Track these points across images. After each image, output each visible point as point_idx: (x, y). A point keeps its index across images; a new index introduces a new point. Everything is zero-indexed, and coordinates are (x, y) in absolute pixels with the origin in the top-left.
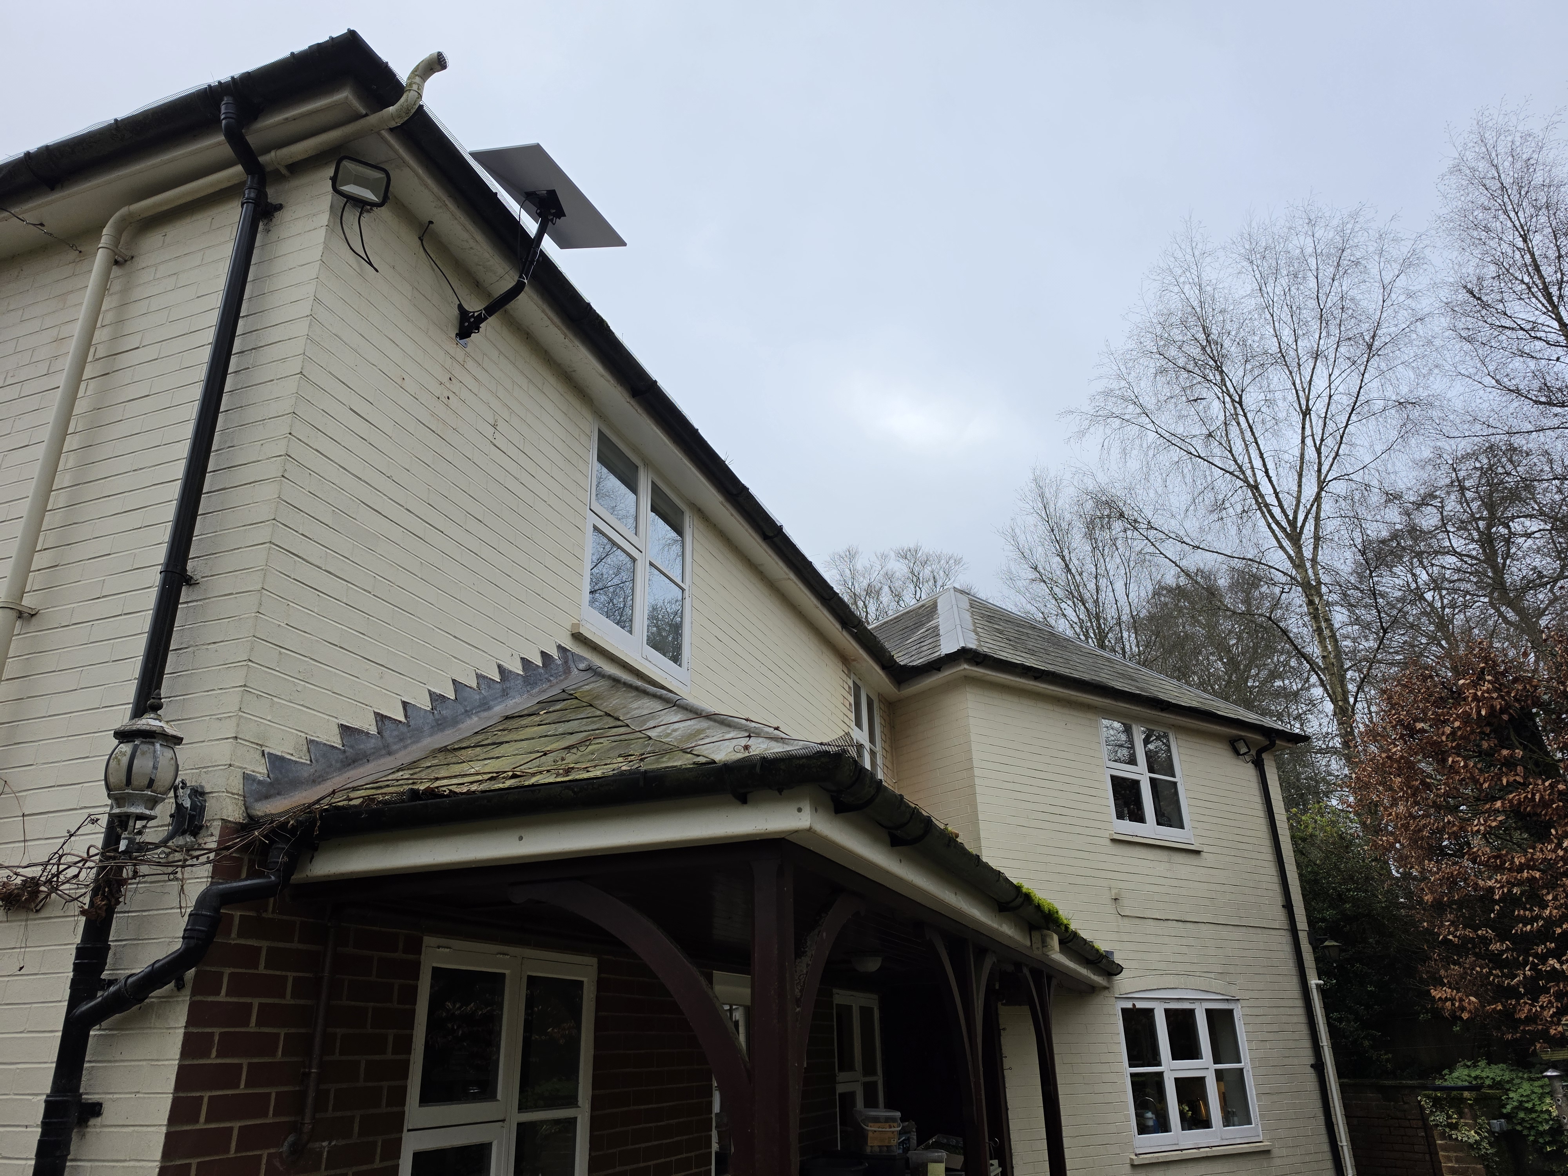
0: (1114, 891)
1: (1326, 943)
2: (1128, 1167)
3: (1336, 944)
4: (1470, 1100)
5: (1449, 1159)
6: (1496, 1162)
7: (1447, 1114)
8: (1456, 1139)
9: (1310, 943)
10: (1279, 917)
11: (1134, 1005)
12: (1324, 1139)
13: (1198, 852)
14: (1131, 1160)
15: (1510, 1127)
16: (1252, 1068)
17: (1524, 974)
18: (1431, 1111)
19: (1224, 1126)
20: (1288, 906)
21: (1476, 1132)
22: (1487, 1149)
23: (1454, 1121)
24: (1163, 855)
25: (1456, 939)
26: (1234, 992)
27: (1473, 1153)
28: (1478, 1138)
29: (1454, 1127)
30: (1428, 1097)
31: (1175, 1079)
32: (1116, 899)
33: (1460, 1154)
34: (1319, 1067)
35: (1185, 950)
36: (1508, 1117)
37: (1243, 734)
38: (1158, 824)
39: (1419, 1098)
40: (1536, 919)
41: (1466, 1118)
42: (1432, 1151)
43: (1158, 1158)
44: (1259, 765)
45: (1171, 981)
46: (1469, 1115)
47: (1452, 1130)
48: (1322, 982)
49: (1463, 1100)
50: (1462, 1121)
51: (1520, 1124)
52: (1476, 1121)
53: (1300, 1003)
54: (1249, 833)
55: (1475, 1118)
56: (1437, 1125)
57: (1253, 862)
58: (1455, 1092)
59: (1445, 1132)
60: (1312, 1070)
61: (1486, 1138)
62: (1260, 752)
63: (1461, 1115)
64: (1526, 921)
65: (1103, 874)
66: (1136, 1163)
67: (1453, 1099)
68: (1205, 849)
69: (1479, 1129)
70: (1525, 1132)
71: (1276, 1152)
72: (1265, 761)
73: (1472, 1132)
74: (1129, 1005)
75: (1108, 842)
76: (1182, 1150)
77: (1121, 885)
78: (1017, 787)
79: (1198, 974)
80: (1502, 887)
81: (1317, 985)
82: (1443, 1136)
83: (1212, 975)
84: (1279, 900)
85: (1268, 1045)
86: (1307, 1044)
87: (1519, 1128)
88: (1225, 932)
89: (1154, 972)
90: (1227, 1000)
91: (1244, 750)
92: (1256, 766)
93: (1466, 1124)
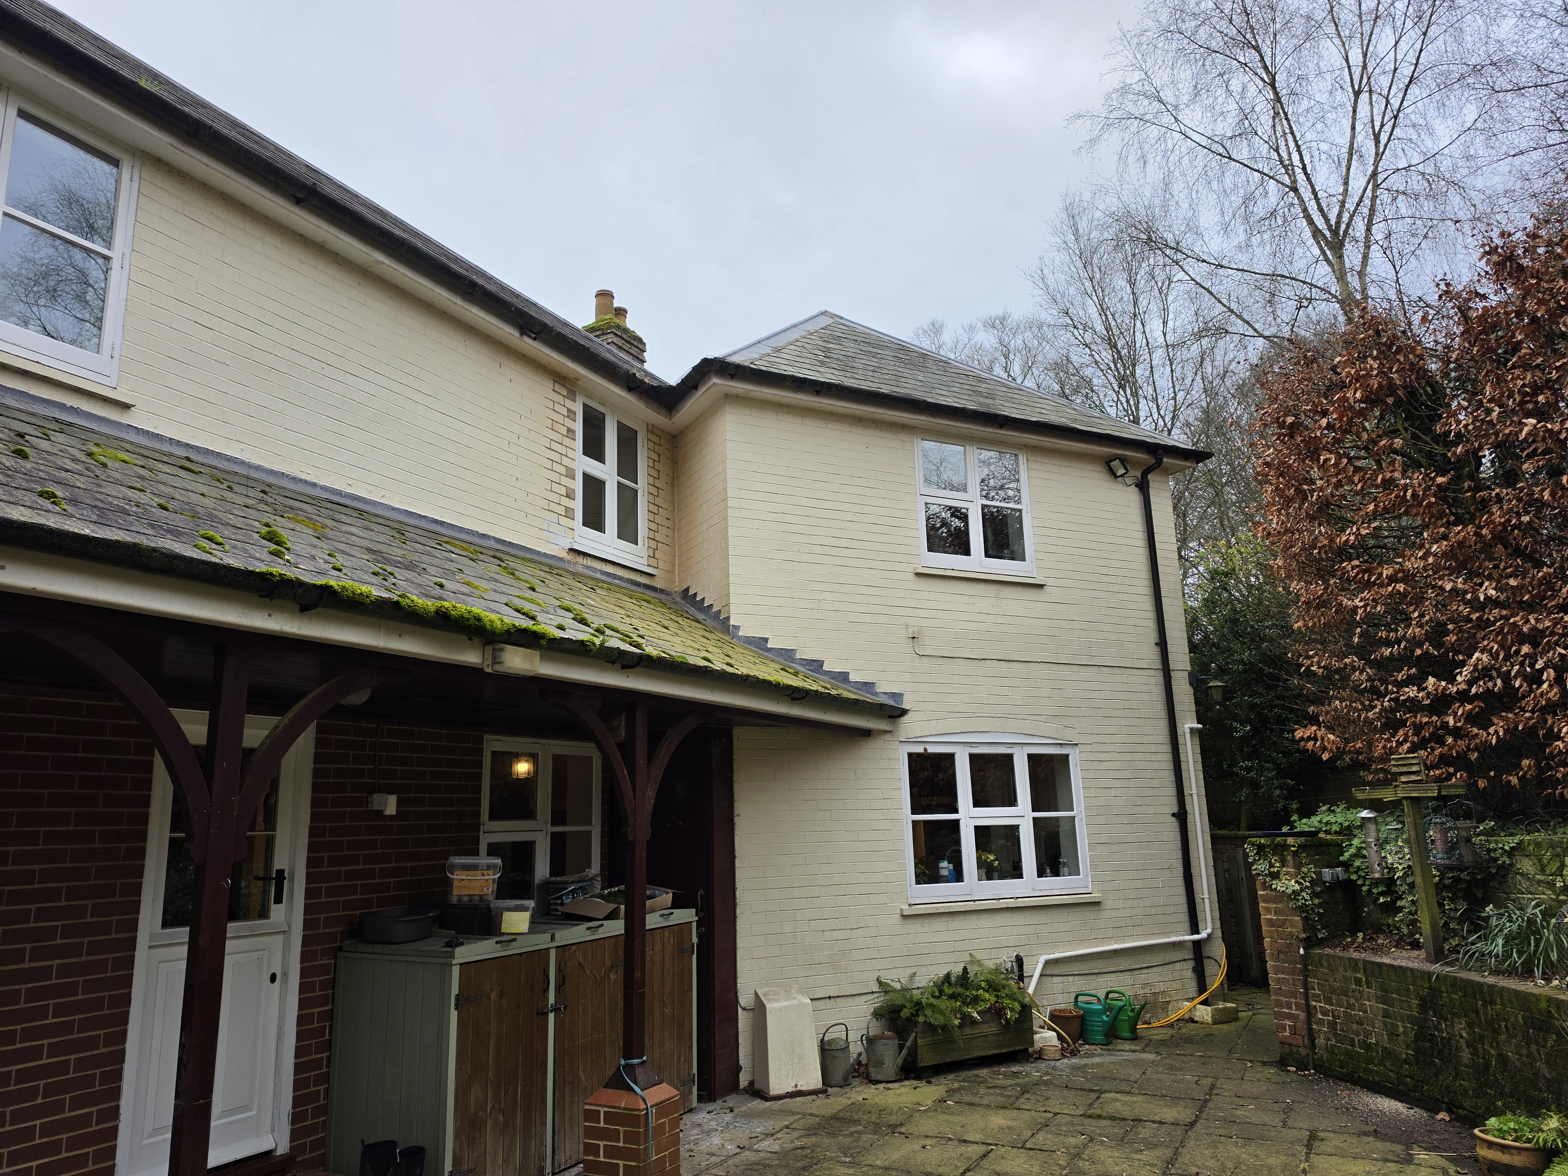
0: (911, 630)
1: (1211, 684)
2: (897, 918)
3: (1220, 684)
4: (1294, 846)
5: (1268, 910)
6: (1318, 914)
7: (1270, 862)
8: (1275, 889)
9: (1191, 684)
10: (1150, 655)
11: (925, 749)
12: (1181, 890)
13: (1040, 586)
14: (901, 910)
15: (1345, 877)
16: (1086, 817)
17: (1382, 705)
18: (1255, 859)
19: (1039, 877)
20: (1162, 644)
21: (1297, 882)
22: (1306, 900)
23: (1276, 870)
24: (991, 589)
25: (1321, 670)
26: (1070, 735)
27: (1291, 904)
28: (1297, 887)
29: (1275, 876)
30: (1253, 845)
31: (976, 828)
32: (914, 638)
33: (1280, 906)
34: (1181, 816)
35: (1005, 691)
36: (1346, 865)
37: (1119, 452)
38: (987, 555)
39: (1246, 846)
40: (1398, 641)
41: (1288, 867)
42: (1254, 900)
43: (937, 908)
44: (1143, 487)
45: (983, 725)
46: (1291, 862)
47: (1273, 879)
48: (1200, 726)
49: (1286, 847)
50: (1284, 869)
51: (1356, 872)
52: (1299, 869)
53: (1167, 748)
54: (1118, 564)
55: (1298, 866)
56: (1259, 875)
57: (1120, 596)
58: (1279, 839)
59: (1265, 882)
60: (1174, 820)
61: (1307, 887)
62: (1145, 474)
63: (1284, 863)
64: (1388, 643)
65: (900, 611)
66: (905, 914)
67: (1277, 845)
68: (1049, 582)
69: (1302, 878)
70: (1360, 882)
71: (1108, 904)
72: (1151, 484)
73: (1293, 882)
74: (919, 749)
75: (912, 577)
76: (974, 901)
77: (923, 622)
78: (789, 519)
79: (1021, 717)
80: (1365, 606)
81: (1192, 730)
82: (1265, 887)
83: (1043, 718)
84: (1152, 637)
85: (1113, 792)
86: (1172, 792)
87: (1354, 877)
88: (1066, 672)
89: (959, 715)
90: (1061, 744)
91: (1121, 471)
92: (1140, 490)
93: (1287, 873)
